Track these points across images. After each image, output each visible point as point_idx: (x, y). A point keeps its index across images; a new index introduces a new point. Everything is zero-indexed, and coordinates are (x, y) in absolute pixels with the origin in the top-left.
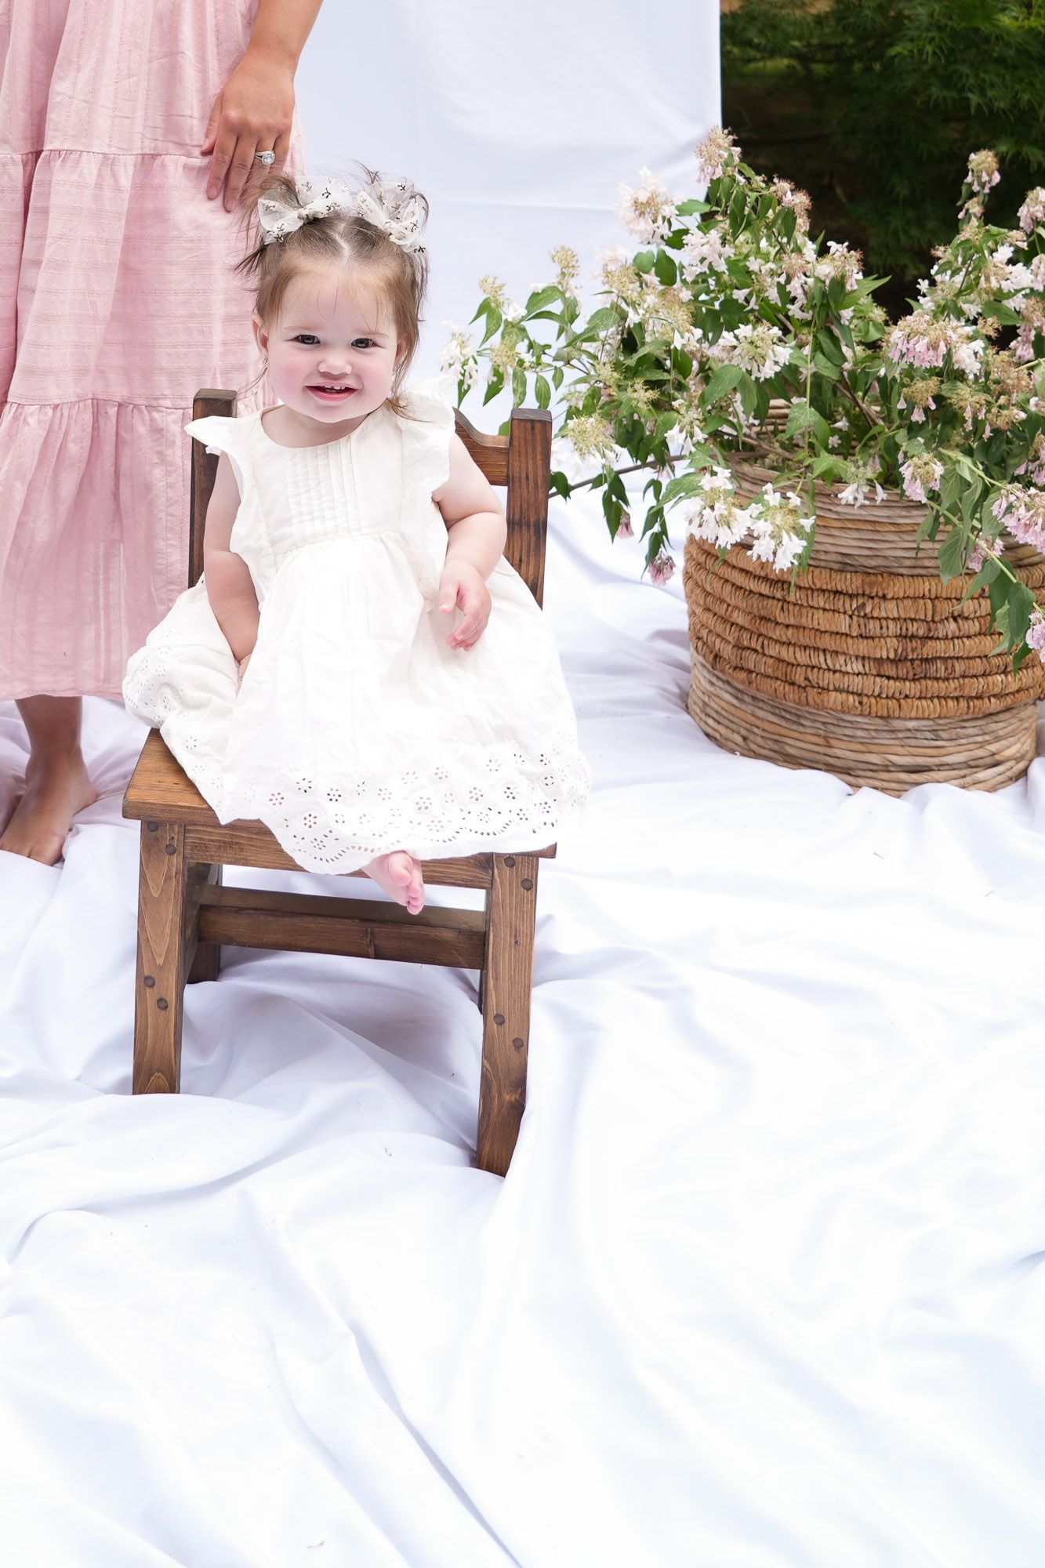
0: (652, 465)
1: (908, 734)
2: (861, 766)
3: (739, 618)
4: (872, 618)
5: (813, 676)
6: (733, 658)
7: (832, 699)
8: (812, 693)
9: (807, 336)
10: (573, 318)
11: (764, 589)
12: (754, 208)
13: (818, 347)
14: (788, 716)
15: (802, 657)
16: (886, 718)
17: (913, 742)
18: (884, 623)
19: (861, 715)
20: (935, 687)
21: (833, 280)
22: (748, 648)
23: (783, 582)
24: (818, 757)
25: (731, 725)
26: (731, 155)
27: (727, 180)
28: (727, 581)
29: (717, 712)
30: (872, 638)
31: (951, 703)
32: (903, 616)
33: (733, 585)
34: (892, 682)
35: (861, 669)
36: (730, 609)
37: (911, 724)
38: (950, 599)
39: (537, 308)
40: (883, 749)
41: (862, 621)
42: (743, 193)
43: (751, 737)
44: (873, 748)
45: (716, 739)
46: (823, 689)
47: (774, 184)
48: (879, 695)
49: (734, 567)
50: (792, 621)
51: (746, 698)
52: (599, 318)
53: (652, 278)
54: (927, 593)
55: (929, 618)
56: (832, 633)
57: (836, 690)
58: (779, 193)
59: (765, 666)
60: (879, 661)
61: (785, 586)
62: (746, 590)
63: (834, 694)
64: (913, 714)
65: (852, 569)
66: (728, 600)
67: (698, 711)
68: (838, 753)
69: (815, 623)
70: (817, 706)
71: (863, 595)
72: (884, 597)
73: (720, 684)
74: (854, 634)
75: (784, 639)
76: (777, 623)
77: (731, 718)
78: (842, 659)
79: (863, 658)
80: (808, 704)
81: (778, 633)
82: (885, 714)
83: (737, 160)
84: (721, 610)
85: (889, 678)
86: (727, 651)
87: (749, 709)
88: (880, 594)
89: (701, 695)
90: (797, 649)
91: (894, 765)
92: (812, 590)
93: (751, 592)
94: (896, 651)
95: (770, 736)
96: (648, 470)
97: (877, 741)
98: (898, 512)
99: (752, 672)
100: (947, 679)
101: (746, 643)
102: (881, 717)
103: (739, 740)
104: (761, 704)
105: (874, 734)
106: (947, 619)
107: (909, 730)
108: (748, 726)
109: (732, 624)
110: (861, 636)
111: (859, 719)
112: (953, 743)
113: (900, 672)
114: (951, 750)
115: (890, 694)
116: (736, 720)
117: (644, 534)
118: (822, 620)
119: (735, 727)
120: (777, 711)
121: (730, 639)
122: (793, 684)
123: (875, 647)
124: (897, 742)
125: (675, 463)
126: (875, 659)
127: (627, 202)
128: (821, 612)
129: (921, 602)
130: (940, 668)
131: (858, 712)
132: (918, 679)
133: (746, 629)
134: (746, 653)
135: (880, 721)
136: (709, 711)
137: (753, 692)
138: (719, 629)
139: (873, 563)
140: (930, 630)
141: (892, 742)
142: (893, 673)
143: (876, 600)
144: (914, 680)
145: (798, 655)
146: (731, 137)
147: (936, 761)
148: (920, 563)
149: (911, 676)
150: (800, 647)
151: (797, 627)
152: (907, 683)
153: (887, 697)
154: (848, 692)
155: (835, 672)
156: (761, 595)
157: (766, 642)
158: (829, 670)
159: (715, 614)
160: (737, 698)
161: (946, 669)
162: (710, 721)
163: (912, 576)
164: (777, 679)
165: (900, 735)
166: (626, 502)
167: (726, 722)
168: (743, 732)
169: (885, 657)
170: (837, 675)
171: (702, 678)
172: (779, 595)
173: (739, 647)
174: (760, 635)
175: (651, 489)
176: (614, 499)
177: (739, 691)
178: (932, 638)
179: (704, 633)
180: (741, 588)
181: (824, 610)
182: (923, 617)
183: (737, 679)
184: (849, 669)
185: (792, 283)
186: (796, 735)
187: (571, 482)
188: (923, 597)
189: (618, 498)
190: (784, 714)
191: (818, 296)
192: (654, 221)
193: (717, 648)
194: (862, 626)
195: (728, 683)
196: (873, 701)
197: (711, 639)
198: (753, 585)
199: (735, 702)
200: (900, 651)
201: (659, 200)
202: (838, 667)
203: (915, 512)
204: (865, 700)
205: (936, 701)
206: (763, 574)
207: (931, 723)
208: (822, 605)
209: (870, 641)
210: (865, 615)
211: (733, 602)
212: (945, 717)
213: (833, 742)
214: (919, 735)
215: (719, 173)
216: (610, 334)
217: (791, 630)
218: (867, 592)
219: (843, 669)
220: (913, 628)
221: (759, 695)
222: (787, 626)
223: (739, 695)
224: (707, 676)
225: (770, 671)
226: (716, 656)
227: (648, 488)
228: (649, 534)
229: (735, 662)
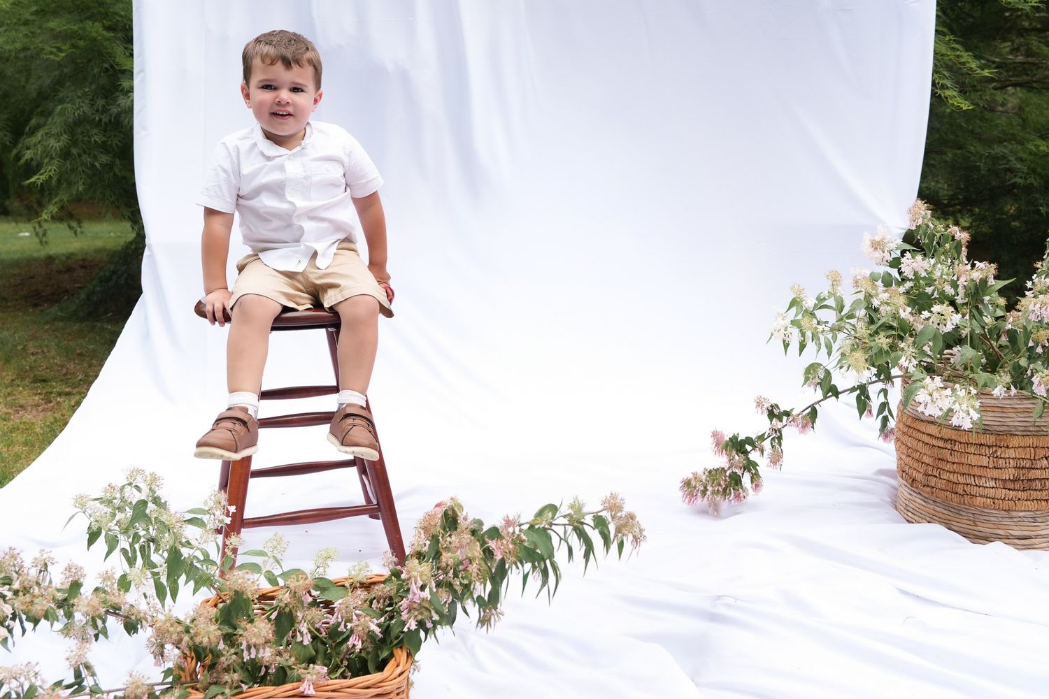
0: (882, 381)
1: (1020, 519)
2: (993, 536)
3: (927, 460)
4: (1001, 458)
5: (968, 489)
6: (923, 481)
7: (978, 501)
8: (967, 498)
9: (966, 310)
10: (842, 307)
11: (941, 444)
12: (938, 243)
13: (972, 316)
14: (953, 510)
15: (962, 479)
16: (1008, 511)
17: (1022, 524)
18: (1007, 460)
19: (994, 509)
20: (1035, 495)
21: (981, 280)
22: (932, 475)
23: (951, 440)
24: (970, 531)
25: (921, 516)
26: (926, 214)
27: (924, 226)
28: (920, 440)
30: (1001, 469)
31: (1043, 503)
32: (1018, 457)
33: (924, 442)
34: (1011, 492)
35: (994, 485)
36: (921, 455)
37: (1021, 514)
38: (1044, 448)
39: (821, 304)
40: (1005, 527)
41: (995, 460)
42: (933, 233)
44: (1000, 526)
46: (973, 496)
47: (950, 228)
48: (1004, 499)
49: (924, 433)
50: (956, 460)
51: (929, 501)
52: (856, 304)
53: (879, 283)
54: (1031, 444)
55: (1032, 458)
56: (978, 466)
57: (981, 496)
58: (953, 233)
59: (941, 484)
60: (1004, 481)
61: (953, 442)
62: (930, 446)
63: (979, 498)
64: (1023, 509)
65: (989, 432)
66: (921, 451)
67: (903, 509)
68: (981, 529)
69: (969, 461)
70: (970, 505)
71: (996, 446)
72: (1008, 447)
73: (915, 495)
74: (991, 467)
75: (952, 470)
76: (948, 462)
77: (921, 512)
78: (984, 480)
79: (996, 479)
80: (965, 504)
81: (948, 467)
82: (1007, 508)
83: (929, 216)
84: (917, 456)
85: (1009, 490)
86: (920, 477)
87: (932, 507)
88: (1005, 445)
89: (904, 500)
90: (959, 475)
91: (1012, 535)
92: (968, 444)
93: (933, 445)
94: (1014, 475)
95: (943, 521)
96: (881, 383)
97: (1002, 523)
98: (1016, 401)
99: (933, 488)
100: (1042, 490)
101: (930, 473)
102: (1004, 510)
104: (938, 505)
105: (1000, 519)
106: (1042, 458)
107: (1020, 517)
108: (931, 516)
109: (923, 463)
110: (995, 467)
111: (993, 511)
112: (1043, 524)
113: (1016, 487)
114: (1043, 527)
115: (1010, 498)
116: (924, 513)
117: (877, 416)
118: (973, 460)
119: (924, 517)
120: (947, 508)
121: (922, 471)
122: (957, 493)
123: (1002, 474)
124: (1013, 524)
125: (894, 380)
126: (1002, 480)
127: (868, 243)
128: (972, 455)
129: (1028, 449)
130: (1038, 485)
131: (993, 507)
132: (1026, 490)
133: (930, 466)
134: (931, 478)
135: (1005, 513)
136: (909, 508)
137: (933, 498)
138: (915, 466)
139: (1002, 429)
140: (1032, 464)
141: (1011, 523)
142: (1012, 487)
143: (1003, 448)
144: (1023, 490)
145: (959, 479)
146: (926, 205)
147: (1035, 533)
148: (1027, 429)
149: (1022, 488)
150: (960, 474)
151: (959, 463)
152: (1020, 492)
153: (1008, 500)
154: (987, 497)
155: (980, 487)
156: (939, 447)
157: (941, 472)
158: (977, 485)
159: (914, 459)
161: (1041, 485)
162: (910, 514)
163: (1023, 436)
164: (948, 491)
165: (1015, 520)
166: (869, 400)
167: (919, 514)
169: (1007, 478)
170: (981, 488)
171: (905, 492)
172: (949, 447)
173: (926, 474)
174: (938, 468)
175: (882, 393)
176: (863, 398)
177: (927, 497)
178: (1033, 468)
179: (907, 468)
181: (974, 454)
182: (1029, 457)
183: (925, 492)
184: (988, 486)
185: (961, 280)
186: (958, 520)
187: (839, 390)
188: (1029, 447)
189: (865, 397)
190: (951, 509)
191: (973, 288)
192: (884, 252)
193: (914, 476)
194: (995, 462)
195: (920, 494)
196: (1000, 501)
197: (911, 471)
198: (935, 442)
199: (924, 504)
200: (1016, 475)
201: (886, 241)
202: (981, 484)
203: (1025, 402)
204: (996, 501)
205: (1035, 501)
206: (940, 436)
207: (1032, 513)
208: (973, 452)
209: (999, 470)
210: (997, 456)
211: (923, 452)
212: (1040, 510)
213: (978, 523)
214: (1025, 520)
215: (920, 222)
216: (861, 313)
217: (955, 465)
218: (998, 445)
219: (984, 485)
220: (1023, 463)
221: (937, 500)
222: (954, 463)
223: (926, 500)
224: (908, 491)
225: (943, 487)
226: (913, 480)
227: (880, 392)
228: (881, 417)
229: (924, 483)
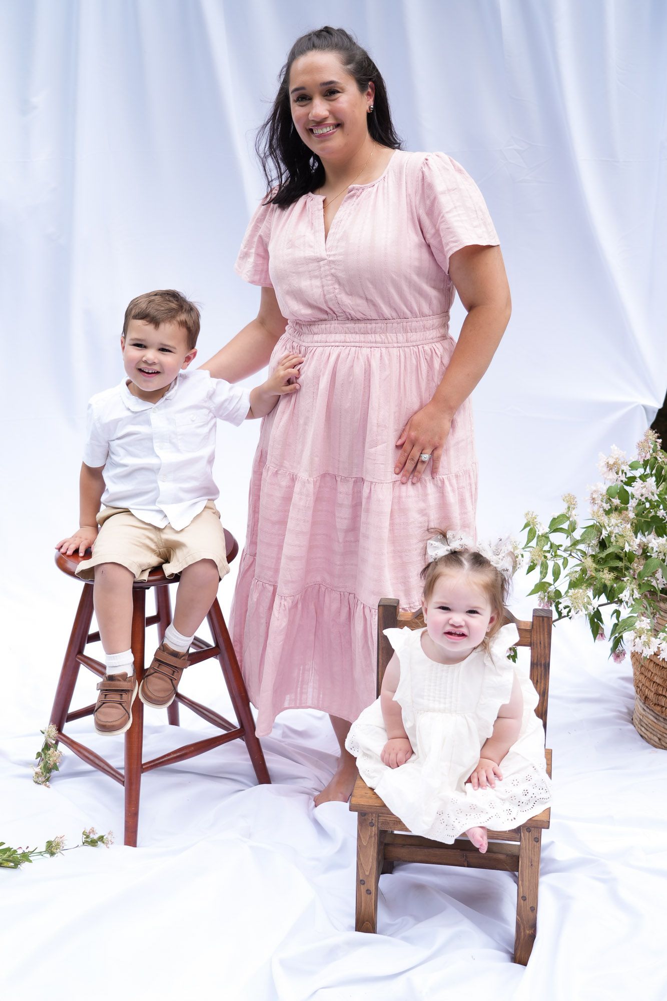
3: (658, 680)
6: (654, 699)
10: (574, 530)
22: (662, 695)
25: (653, 732)
26: (656, 444)
29: (646, 725)
33: (655, 663)
36: (653, 675)
39: (555, 526)
42: (661, 466)
43: (663, 739)
45: (646, 738)
51: (661, 719)
52: (587, 532)
53: (616, 501)
62: (661, 666)
66: (652, 670)
67: (638, 724)
73: (647, 710)
77: (653, 729)
83: (659, 447)
84: (649, 675)
86: (651, 696)
89: (639, 715)
96: (612, 605)
99: (663, 707)
101: (660, 692)
103: (657, 740)
108: (661, 733)
109: (653, 682)
116: (655, 730)
117: (611, 638)
119: (655, 733)
121: (653, 690)
127: (603, 464)
133: (661, 685)
134: (661, 698)
136: (642, 723)
137: (664, 716)
146: (656, 435)
159: (646, 677)
160: (656, 719)
166: (602, 622)
167: (651, 730)
168: (659, 736)
173: (657, 694)
175: (615, 614)
176: (596, 620)
177: (658, 715)
179: (640, 686)
180: (658, 665)
183: (656, 710)
189: (597, 620)
192: (617, 473)
193: (646, 693)
195: (652, 711)
197: (644, 689)
199: (655, 721)
201: (619, 462)
211: (654, 672)
215: (648, 456)
216: (592, 540)
223: (657, 717)
224: (642, 708)
226: (646, 697)
227: (613, 614)
228: (613, 638)
229: (655, 701)
